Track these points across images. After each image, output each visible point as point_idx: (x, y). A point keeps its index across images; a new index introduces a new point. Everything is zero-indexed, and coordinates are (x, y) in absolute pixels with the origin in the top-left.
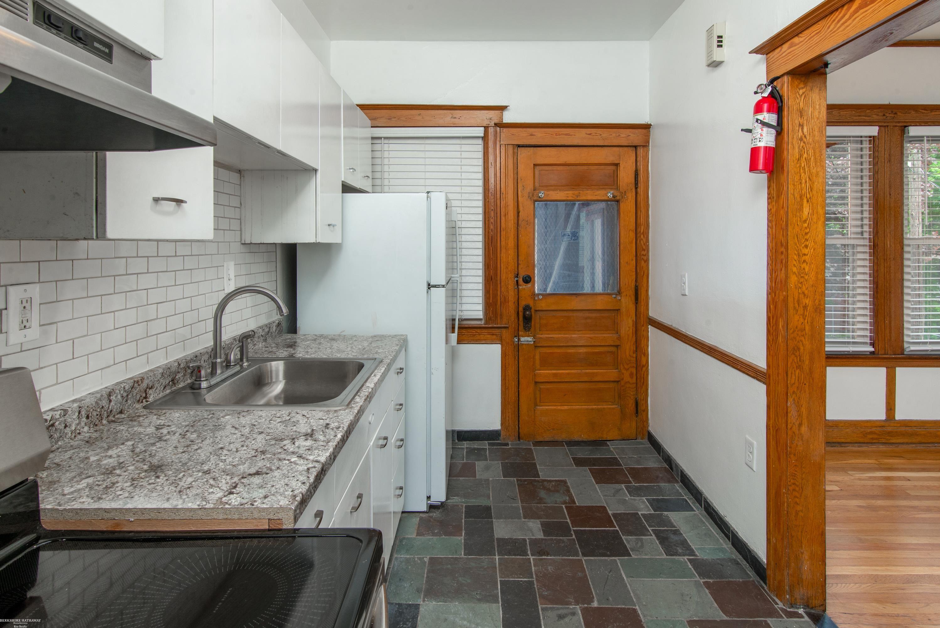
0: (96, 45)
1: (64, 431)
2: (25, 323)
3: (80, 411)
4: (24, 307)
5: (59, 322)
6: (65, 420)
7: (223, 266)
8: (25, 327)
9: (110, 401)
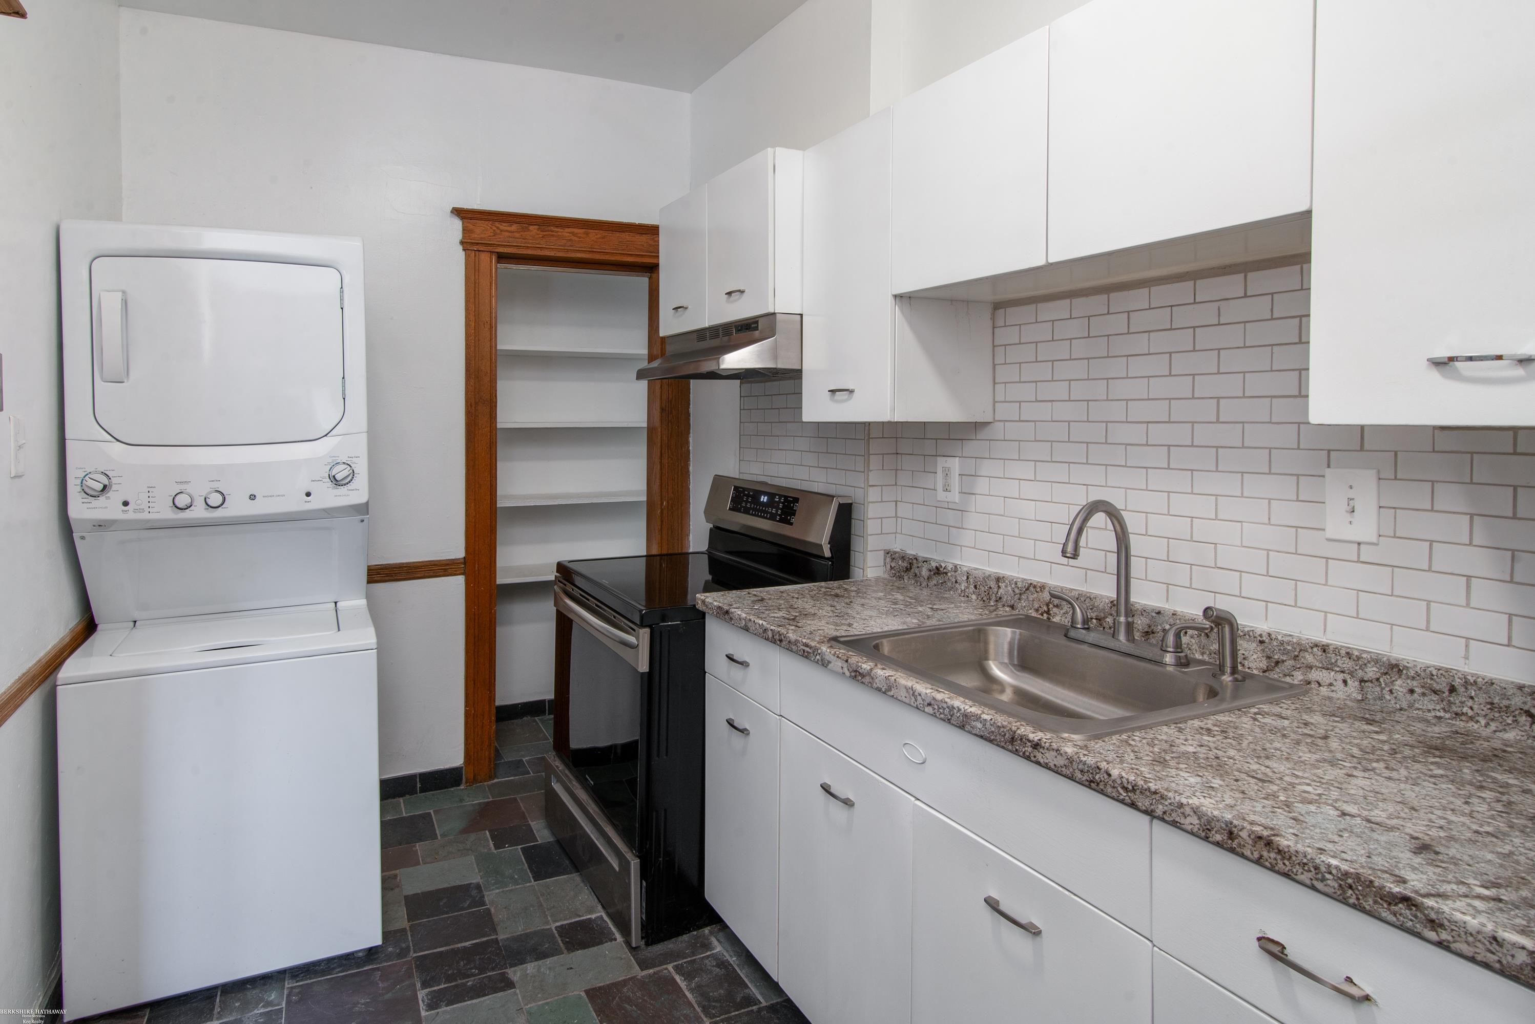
0: (752, 325)
1: (955, 586)
2: (948, 487)
3: (968, 576)
4: (948, 474)
5: (977, 494)
7: (1324, 477)
8: (948, 489)
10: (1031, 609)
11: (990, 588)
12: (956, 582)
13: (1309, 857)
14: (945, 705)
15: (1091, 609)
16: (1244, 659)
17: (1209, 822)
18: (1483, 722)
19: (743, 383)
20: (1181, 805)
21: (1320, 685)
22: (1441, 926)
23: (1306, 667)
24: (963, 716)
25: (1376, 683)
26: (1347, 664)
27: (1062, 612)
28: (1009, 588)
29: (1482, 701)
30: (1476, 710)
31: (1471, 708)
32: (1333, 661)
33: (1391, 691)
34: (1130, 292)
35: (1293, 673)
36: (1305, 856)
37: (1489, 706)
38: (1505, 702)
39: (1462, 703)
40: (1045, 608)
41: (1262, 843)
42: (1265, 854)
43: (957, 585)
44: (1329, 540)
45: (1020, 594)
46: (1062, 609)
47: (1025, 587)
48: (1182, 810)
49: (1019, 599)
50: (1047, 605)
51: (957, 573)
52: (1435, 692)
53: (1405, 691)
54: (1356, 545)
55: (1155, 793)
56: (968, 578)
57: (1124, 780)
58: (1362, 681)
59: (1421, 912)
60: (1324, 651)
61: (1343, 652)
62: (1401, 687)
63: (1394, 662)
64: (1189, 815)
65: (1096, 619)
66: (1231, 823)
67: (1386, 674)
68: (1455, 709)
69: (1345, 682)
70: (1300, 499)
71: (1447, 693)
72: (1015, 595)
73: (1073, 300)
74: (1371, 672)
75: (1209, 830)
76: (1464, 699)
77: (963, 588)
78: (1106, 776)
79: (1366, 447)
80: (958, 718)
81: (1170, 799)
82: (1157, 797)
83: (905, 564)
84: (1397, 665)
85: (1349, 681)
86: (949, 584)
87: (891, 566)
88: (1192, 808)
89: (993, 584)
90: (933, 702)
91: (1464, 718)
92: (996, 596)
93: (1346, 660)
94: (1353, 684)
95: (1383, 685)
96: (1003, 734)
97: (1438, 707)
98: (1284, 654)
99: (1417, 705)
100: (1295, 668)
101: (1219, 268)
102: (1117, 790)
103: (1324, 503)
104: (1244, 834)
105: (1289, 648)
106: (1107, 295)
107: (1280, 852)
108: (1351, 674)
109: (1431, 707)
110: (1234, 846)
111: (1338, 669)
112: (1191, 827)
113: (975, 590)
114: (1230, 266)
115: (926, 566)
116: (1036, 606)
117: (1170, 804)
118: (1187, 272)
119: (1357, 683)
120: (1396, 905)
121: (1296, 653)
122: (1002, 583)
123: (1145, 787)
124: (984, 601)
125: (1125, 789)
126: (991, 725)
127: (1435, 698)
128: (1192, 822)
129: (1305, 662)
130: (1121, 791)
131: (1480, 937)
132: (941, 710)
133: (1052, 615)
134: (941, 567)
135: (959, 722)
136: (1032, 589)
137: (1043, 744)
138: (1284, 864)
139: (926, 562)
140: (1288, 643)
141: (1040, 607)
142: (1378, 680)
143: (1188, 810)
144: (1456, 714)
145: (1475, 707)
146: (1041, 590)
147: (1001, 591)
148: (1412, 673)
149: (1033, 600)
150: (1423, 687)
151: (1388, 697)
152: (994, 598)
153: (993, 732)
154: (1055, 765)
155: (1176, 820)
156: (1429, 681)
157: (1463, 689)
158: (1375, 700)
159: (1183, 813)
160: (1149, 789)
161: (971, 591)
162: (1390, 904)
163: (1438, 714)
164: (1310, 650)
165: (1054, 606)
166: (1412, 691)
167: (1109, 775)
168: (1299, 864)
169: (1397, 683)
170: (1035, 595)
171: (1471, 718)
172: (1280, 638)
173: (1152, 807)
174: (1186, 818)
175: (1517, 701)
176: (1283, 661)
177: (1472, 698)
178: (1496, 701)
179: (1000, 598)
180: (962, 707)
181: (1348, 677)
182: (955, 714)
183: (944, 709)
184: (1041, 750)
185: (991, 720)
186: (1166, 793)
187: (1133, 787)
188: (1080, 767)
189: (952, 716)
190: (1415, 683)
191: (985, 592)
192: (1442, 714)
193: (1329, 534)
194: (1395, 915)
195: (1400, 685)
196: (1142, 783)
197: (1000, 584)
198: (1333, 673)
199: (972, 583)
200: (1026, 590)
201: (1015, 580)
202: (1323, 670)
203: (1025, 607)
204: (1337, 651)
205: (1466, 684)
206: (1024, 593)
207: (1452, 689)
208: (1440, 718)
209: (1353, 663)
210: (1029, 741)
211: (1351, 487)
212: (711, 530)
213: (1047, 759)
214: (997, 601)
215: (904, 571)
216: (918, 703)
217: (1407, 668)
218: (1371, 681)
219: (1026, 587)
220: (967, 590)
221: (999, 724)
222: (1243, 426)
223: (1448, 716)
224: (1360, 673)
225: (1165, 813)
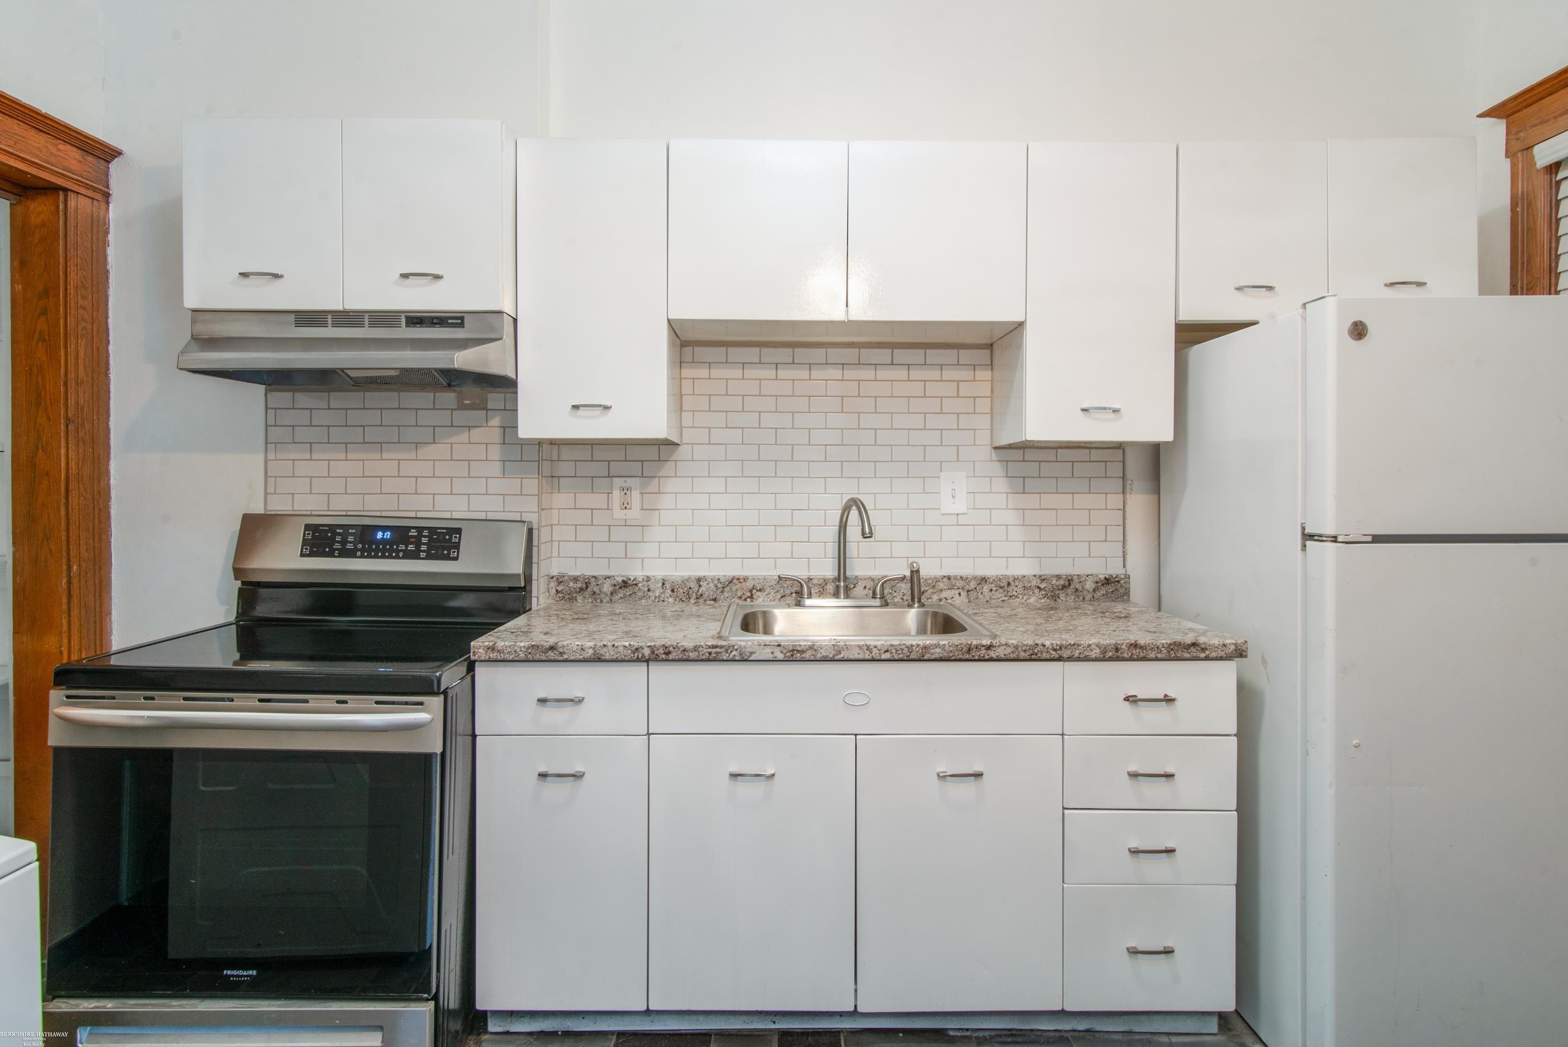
0: (450, 321)
1: (647, 594)
2: (626, 505)
3: (664, 583)
4: (626, 494)
5: (662, 509)
6: (648, 585)
7: (939, 477)
8: (626, 508)
9: (700, 586)
10: (734, 598)
11: (690, 588)
12: (649, 590)
13: (1154, 644)
14: (903, 647)
15: (791, 586)
16: (904, 595)
17: (1105, 648)
18: (1021, 597)
19: (271, 391)
20: (1090, 645)
21: (946, 599)
22: (1206, 649)
23: (940, 591)
24: (922, 649)
25: (975, 590)
26: (960, 584)
27: (764, 594)
28: (712, 585)
29: (1020, 586)
30: (1018, 592)
31: (1016, 592)
32: (954, 583)
33: (982, 593)
34: (812, 349)
35: (932, 596)
36: (1153, 644)
37: (1023, 589)
38: (1030, 585)
39: (1013, 590)
40: (749, 594)
41: (1133, 647)
42: (1134, 652)
43: (650, 593)
44: (942, 514)
45: (723, 588)
46: (765, 591)
47: (728, 581)
48: (1090, 648)
49: (722, 592)
50: (751, 591)
51: (650, 582)
52: (1001, 588)
53: (988, 591)
54: (956, 516)
55: (1074, 645)
56: (663, 584)
57: (1055, 645)
58: (968, 591)
59: (1199, 647)
60: (949, 579)
61: (959, 577)
62: (986, 589)
63: (983, 577)
64: (1094, 649)
65: (796, 593)
66: (1117, 643)
67: (979, 584)
68: (1010, 594)
69: (960, 594)
70: (926, 492)
71: (1006, 587)
72: (717, 589)
73: (762, 349)
74: (973, 585)
75: (1105, 652)
76: (1013, 588)
77: (657, 595)
78: (1042, 647)
79: (960, 459)
80: (917, 652)
81: (1083, 644)
82: (1075, 647)
83: (579, 585)
84: (985, 578)
85: (962, 593)
86: (640, 594)
87: (557, 591)
88: (1096, 644)
89: (693, 585)
90: (890, 648)
91: (1013, 598)
92: (696, 595)
93: (960, 581)
94: (964, 594)
95: (978, 591)
96: (960, 649)
97: (1003, 595)
98: (927, 586)
99: (993, 597)
100: (933, 593)
101: (875, 343)
102: (1050, 653)
103: (939, 493)
104: (1124, 647)
105: (930, 582)
106: (792, 350)
107: (1141, 647)
108: (963, 589)
109: (999, 596)
110: (1119, 655)
111: (956, 588)
112: (1095, 655)
113: (672, 594)
114: (882, 343)
115: (608, 582)
116: (739, 594)
117: (1083, 647)
118: (854, 342)
119: (966, 593)
120: (1190, 648)
121: (934, 584)
122: (703, 582)
123: (1068, 644)
124: (683, 601)
125: (1055, 650)
126: (950, 646)
127: (1001, 590)
128: (1096, 653)
129: (939, 588)
130: (1052, 652)
131: (1219, 647)
132: (900, 652)
133: (755, 598)
134: (630, 579)
135: (918, 655)
136: (735, 581)
137: (995, 644)
138: (1143, 653)
139: (609, 578)
140: (929, 579)
141: (744, 594)
142: (976, 588)
143: (1093, 646)
144: (1010, 596)
145: (1018, 591)
146: (744, 580)
147: (702, 589)
148: (991, 580)
149: (737, 590)
150: (996, 586)
151: (980, 597)
152: (694, 596)
153: (951, 651)
154: (1005, 655)
155: (1087, 654)
156: (999, 583)
157: (1013, 583)
158: (974, 600)
159: (1091, 649)
160: (1070, 644)
161: (668, 595)
162: (1187, 649)
163: (1003, 599)
164: (941, 580)
165: (757, 591)
166: (991, 590)
167: (1044, 646)
168: (1150, 649)
169: (985, 588)
170: (739, 585)
171: (1016, 597)
172: (924, 577)
173: (1073, 653)
174: (1092, 651)
175: (1035, 582)
176: (927, 591)
177: (1017, 586)
178: (1026, 585)
179: (701, 595)
180: (920, 643)
181: (961, 590)
182: (914, 650)
183: (902, 650)
184: (994, 649)
185: (949, 643)
186: (1080, 643)
187: (1060, 647)
188: (1023, 649)
189: (911, 652)
190: (993, 585)
191: (684, 593)
192: (1004, 598)
193: (943, 511)
194: (1189, 653)
195: (986, 588)
196: (1065, 642)
197: (701, 583)
198: (953, 591)
199: (668, 587)
200: (729, 583)
201: (717, 577)
202: (949, 590)
203: (728, 597)
204: (955, 577)
205: (1015, 579)
206: (728, 585)
207: (1009, 584)
208: (1004, 601)
209: (964, 582)
210: (983, 646)
211: (953, 483)
212: (240, 590)
213: (998, 653)
214: (697, 598)
215: (576, 592)
216: (873, 654)
217: (989, 578)
218: (973, 590)
219: (730, 580)
220: (663, 595)
221: (957, 643)
222: (892, 448)
223: (1007, 598)
224: (967, 587)
225: (1080, 654)
